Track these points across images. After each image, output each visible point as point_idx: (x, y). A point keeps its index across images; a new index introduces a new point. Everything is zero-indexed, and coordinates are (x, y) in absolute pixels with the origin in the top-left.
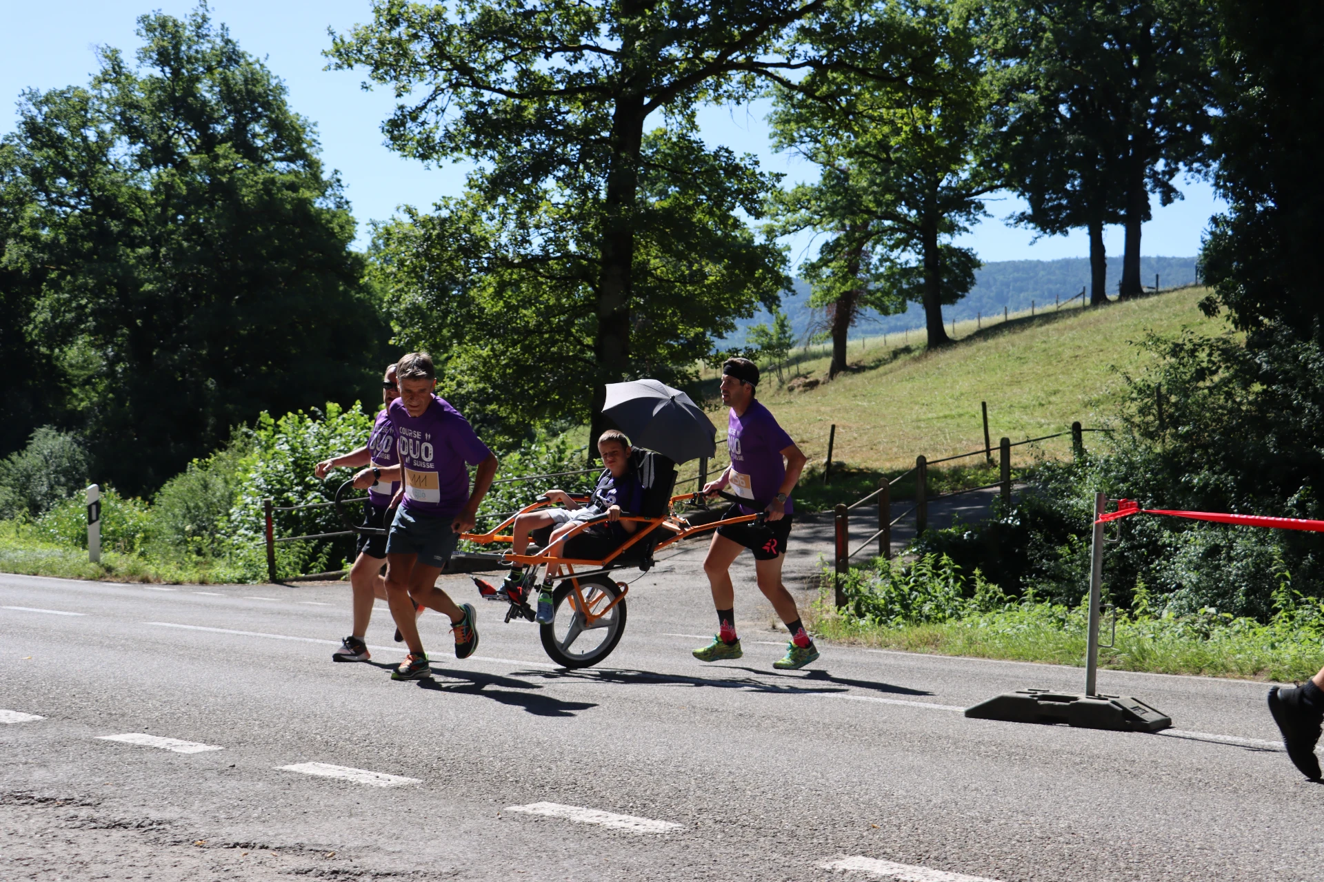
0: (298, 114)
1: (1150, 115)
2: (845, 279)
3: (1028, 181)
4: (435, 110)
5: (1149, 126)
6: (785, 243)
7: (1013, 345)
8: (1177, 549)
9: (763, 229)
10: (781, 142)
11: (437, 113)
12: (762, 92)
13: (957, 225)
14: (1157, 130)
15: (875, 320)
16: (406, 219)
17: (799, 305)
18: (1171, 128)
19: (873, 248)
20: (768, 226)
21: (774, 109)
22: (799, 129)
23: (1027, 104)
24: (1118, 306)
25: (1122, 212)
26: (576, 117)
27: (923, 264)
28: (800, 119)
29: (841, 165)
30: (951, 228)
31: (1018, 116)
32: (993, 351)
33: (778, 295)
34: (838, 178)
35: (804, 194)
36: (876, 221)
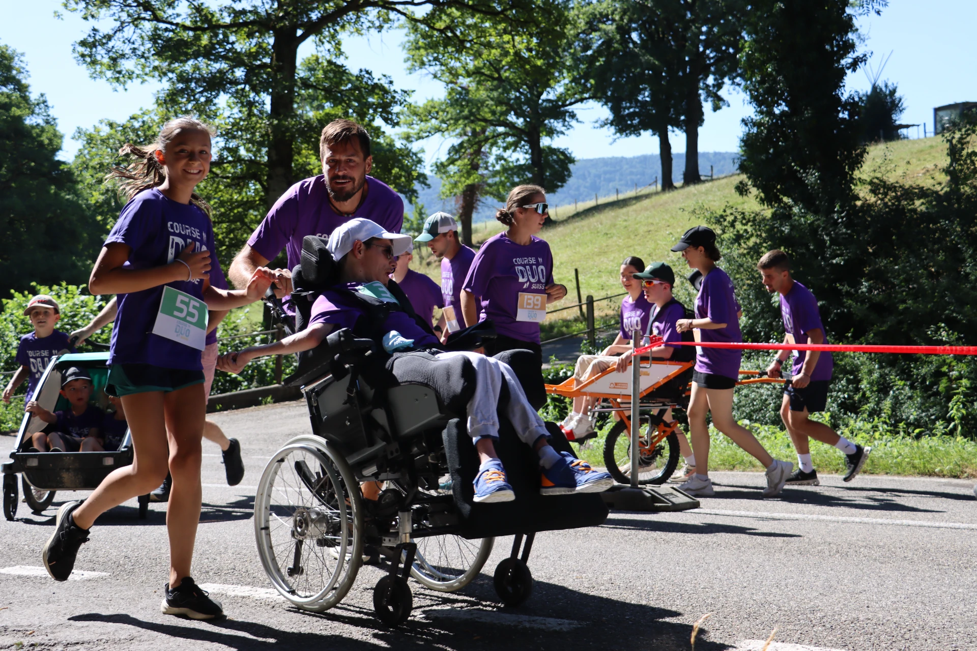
0: (7, 46)
1: (701, 40)
2: (469, 174)
3: (609, 93)
4: (122, 40)
5: (701, 49)
6: (420, 147)
7: (601, 224)
9: (403, 136)
10: (413, 65)
12: (396, 24)
13: (556, 130)
14: (708, 52)
15: (494, 207)
17: (435, 196)
18: (717, 49)
19: (490, 149)
20: (405, 133)
22: (428, 54)
23: (606, 33)
24: (682, 191)
25: (682, 118)
26: (241, 46)
27: (530, 162)
28: (429, 47)
29: (461, 83)
30: (551, 132)
31: (600, 42)
32: (586, 229)
33: (415, 188)
34: (460, 93)
35: (434, 107)
36: (492, 128)
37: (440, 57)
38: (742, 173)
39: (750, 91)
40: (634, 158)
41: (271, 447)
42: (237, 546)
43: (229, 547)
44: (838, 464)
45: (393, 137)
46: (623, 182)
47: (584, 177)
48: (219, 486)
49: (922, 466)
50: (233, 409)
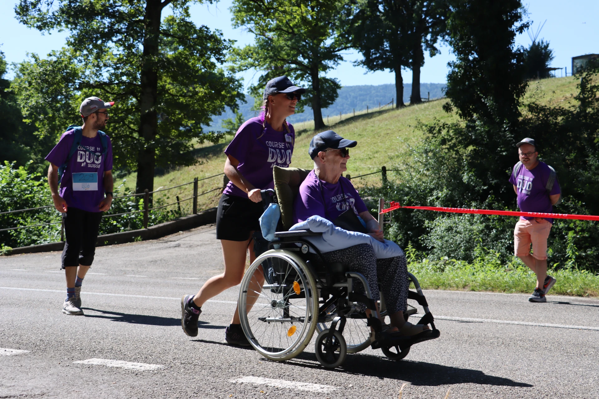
1: (423, 11)
3: (363, 44)
5: (423, 17)
7: (357, 128)
8: (432, 229)
9: (230, 68)
10: (237, 23)
11: (48, 4)
13: (328, 67)
14: (427, 18)
16: (33, 61)
17: (250, 108)
18: (434, 18)
21: (233, 5)
22: (247, 16)
23: (361, 5)
24: (409, 108)
25: (411, 61)
26: (125, 9)
27: (311, 87)
28: (247, 11)
29: (268, 36)
30: (325, 68)
31: (357, 11)
32: (347, 131)
33: (237, 103)
34: (267, 42)
35: (250, 50)
36: (287, 65)
37: (254, 18)
38: (448, 97)
39: (454, 45)
40: (379, 86)
41: (139, 269)
42: (115, 334)
43: (110, 335)
44: (505, 286)
45: (223, 69)
46: (371, 102)
47: (346, 98)
48: (104, 294)
49: (559, 288)
50: (116, 244)
